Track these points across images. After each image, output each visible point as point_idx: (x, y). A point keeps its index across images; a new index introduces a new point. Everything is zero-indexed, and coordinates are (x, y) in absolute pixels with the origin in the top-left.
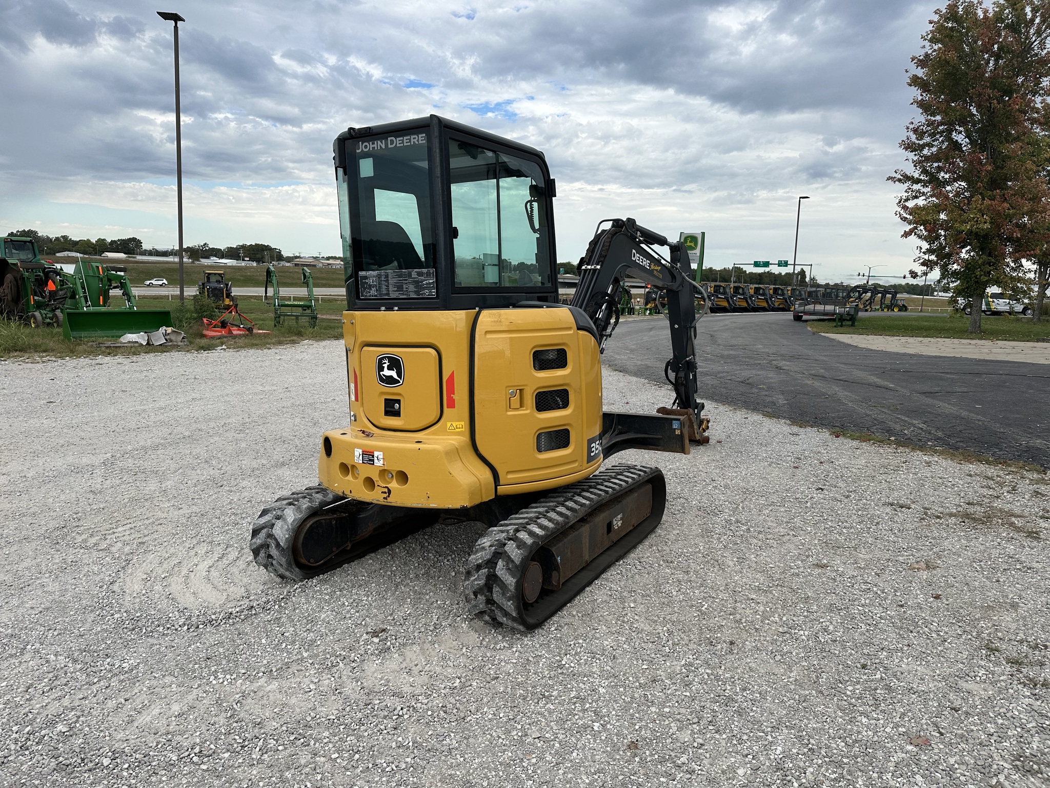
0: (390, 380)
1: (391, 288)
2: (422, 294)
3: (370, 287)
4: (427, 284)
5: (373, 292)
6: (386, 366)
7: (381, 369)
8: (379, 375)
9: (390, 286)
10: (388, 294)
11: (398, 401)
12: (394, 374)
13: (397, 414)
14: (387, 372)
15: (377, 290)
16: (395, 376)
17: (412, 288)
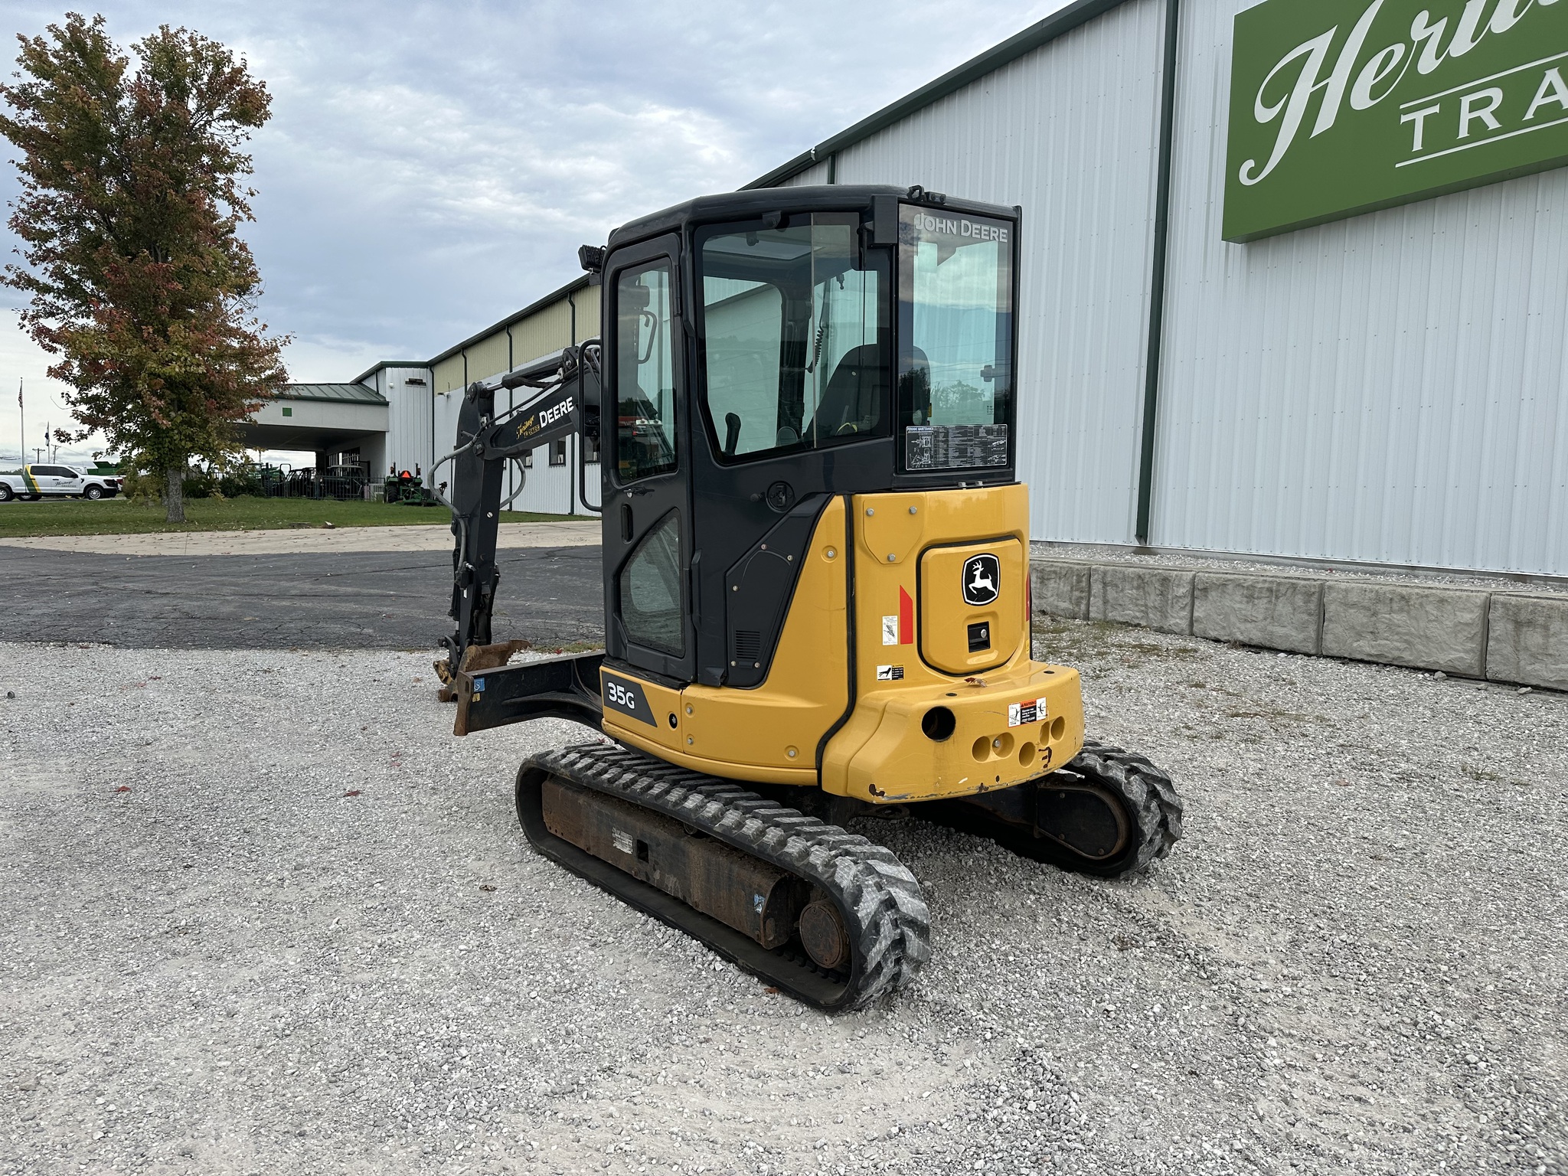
0: (984, 595)
1: (951, 453)
2: (991, 461)
3: (922, 451)
4: (997, 446)
5: (926, 459)
6: (978, 573)
7: (970, 578)
8: (968, 589)
9: (950, 450)
10: (946, 463)
11: (986, 625)
12: (987, 583)
13: (985, 644)
14: (979, 583)
15: (931, 457)
16: (990, 588)
17: (978, 452)
